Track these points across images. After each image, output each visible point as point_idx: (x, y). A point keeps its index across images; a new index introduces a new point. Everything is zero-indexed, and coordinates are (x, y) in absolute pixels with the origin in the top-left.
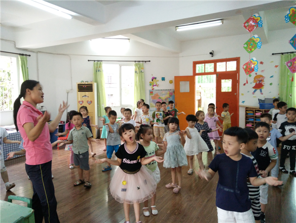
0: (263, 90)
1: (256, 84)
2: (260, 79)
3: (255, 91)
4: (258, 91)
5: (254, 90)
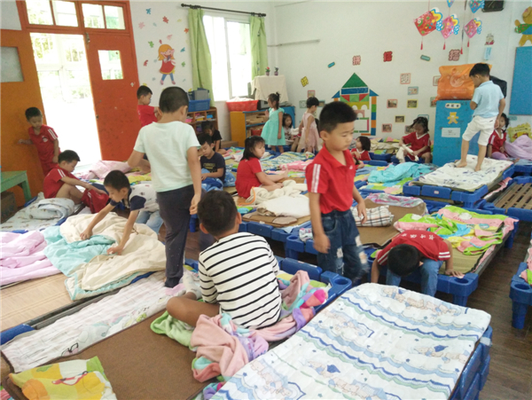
0: (174, 75)
1: (163, 63)
2: (168, 54)
3: (163, 79)
5: (161, 75)
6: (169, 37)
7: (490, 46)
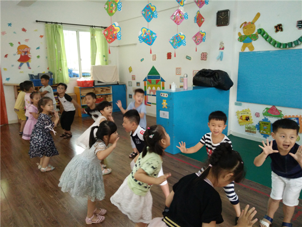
0: (30, 64)
1: (21, 56)
3: (21, 65)
4: (25, 65)
6: (27, 40)
7: (222, 51)
